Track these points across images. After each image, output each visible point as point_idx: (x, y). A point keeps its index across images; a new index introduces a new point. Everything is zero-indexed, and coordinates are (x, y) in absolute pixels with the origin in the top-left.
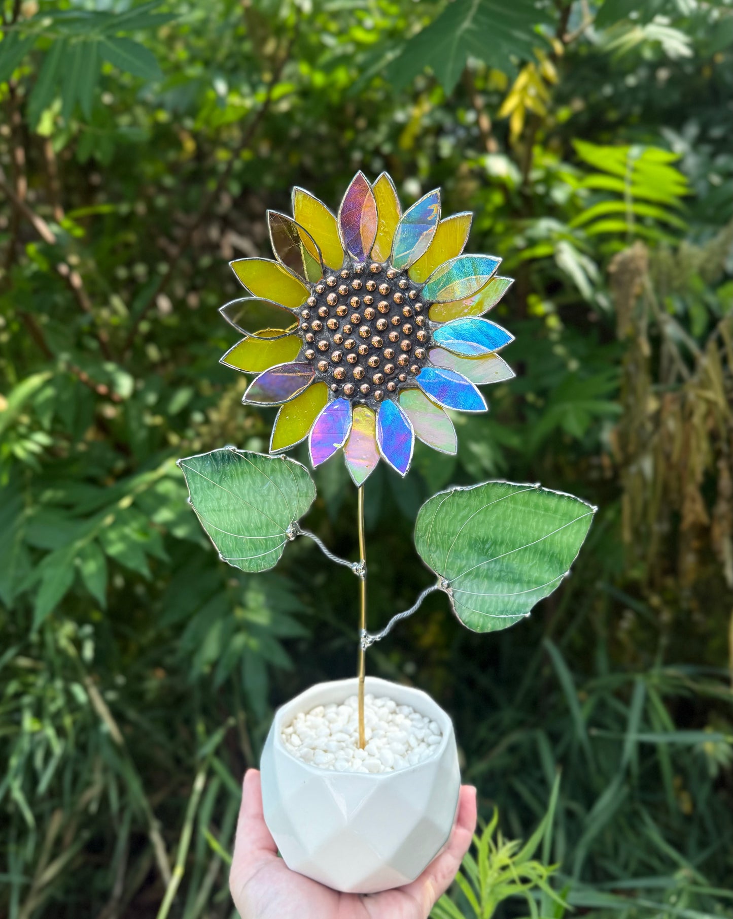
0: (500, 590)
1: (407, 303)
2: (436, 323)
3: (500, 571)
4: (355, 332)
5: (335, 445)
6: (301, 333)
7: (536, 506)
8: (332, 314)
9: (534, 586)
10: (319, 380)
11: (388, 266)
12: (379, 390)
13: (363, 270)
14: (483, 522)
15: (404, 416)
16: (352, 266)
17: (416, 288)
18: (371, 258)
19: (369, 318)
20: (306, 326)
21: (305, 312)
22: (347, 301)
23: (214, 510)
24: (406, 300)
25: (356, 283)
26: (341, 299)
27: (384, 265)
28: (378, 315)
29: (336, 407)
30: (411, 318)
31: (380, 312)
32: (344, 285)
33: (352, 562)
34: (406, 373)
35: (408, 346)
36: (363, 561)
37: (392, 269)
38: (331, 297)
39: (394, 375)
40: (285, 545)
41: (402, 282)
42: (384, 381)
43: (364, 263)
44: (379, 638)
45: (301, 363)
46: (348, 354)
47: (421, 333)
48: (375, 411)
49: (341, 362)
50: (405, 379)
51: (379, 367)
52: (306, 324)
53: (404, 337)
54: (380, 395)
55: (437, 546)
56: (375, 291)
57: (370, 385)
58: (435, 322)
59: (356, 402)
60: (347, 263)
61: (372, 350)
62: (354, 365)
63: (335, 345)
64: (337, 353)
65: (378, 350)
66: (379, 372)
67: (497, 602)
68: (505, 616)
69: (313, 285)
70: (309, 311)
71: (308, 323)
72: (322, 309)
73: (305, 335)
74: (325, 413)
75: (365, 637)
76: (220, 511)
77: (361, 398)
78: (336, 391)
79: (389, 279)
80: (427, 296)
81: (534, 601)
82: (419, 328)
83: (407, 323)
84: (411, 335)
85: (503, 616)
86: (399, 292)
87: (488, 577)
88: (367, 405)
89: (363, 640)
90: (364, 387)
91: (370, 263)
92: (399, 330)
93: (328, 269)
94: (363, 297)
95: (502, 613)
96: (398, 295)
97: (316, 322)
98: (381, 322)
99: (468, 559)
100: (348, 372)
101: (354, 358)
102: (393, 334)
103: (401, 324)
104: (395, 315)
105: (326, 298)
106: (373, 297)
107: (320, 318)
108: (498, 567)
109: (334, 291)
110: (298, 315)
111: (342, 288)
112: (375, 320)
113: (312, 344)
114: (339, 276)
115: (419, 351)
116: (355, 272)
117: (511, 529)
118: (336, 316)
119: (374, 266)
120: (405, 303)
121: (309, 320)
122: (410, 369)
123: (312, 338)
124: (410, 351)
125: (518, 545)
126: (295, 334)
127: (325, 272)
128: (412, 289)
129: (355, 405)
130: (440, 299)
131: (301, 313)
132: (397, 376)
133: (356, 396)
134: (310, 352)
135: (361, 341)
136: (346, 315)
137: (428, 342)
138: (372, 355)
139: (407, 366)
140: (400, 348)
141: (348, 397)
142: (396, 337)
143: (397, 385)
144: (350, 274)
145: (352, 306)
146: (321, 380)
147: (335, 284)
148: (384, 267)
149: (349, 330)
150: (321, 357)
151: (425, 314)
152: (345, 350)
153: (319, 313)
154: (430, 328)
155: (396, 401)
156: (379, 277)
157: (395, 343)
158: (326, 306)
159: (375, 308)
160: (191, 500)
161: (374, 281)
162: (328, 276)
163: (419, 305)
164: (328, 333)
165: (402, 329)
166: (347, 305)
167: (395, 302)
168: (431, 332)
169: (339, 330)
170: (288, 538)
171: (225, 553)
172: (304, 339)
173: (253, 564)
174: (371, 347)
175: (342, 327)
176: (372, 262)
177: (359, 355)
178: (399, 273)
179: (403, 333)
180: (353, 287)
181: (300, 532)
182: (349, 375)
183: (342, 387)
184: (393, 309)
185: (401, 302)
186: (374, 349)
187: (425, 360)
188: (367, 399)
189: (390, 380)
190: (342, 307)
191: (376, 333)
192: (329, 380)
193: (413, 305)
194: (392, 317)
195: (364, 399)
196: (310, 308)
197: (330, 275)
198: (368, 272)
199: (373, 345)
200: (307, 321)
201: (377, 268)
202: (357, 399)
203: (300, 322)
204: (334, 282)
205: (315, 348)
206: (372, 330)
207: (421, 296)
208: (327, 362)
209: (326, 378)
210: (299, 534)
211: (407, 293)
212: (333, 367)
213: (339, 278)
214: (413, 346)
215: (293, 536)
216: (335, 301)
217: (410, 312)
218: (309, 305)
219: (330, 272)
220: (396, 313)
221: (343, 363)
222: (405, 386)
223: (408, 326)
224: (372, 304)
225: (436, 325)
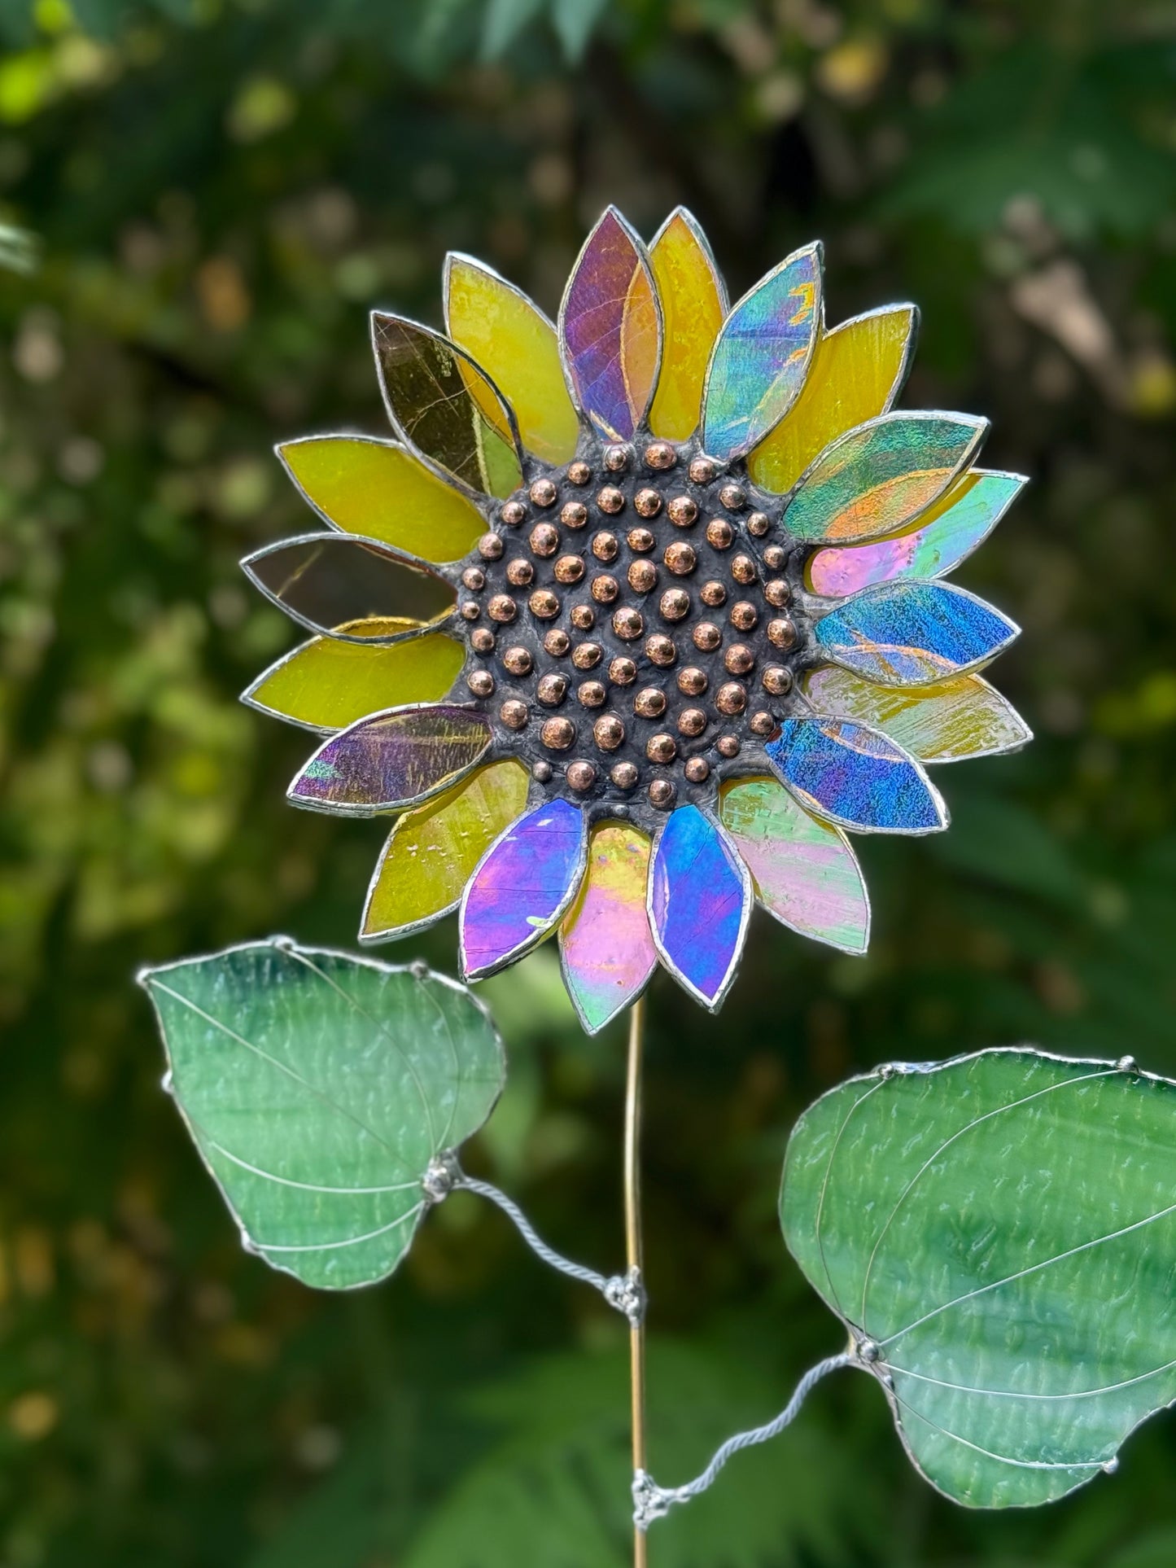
0: (1027, 1382)
1: (744, 546)
2: (820, 600)
3: (1024, 1322)
4: (601, 625)
5: (532, 920)
6: (460, 627)
7: (1126, 1125)
8: (544, 577)
9: (1126, 1372)
10: (503, 753)
11: (694, 453)
12: (661, 779)
13: (627, 463)
14: (972, 1167)
15: (727, 847)
16: (598, 451)
17: (768, 507)
18: (648, 430)
19: (639, 589)
20: (474, 611)
21: (473, 572)
22: (584, 544)
23: (232, 1111)
24: (741, 538)
25: (609, 494)
26: (569, 539)
27: (684, 448)
28: (665, 579)
29: (545, 823)
30: (752, 586)
31: (670, 573)
32: (578, 502)
33: (607, 1273)
34: (739, 734)
35: (743, 661)
36: (634, 1269)
37: (703, 459)
38: (543, 531)
39: (705, 740)
40: (418, 1218)
41: (731, 489)
42: (674, 757)
43: (632, 446)
44: (685, 1496)
45: (455, 705)
46: (581, 682)
47: (779, 625)
48: (651, 835)
49: (561, 702)
50: (736, 750)
51: (661, 715)
52: (471, 605)
53: (736, 637)
54: (664, 792)
55: (843, 1237)
56: (657, 514)
57: (638, 767)
58: (819, 596)
59: (601, 811)
60: (585, 444)
61: (644, 671)
62: (599, 710)
63: (550, 660)
64: (553, 680)
65: (668, 669)
66: (666, 731)
67: (1020, 1418)
68: (1044, 1465)
69: (496, 505)
70: (484, 573)
71: (480, 603)
72: (520, 564)
73: (469, 633)
74: (514, 838)
75: (642, 1489)
76: (247, 1112)
77: (615, 799)
78: (547, 780)
79: (697, 484)
80: (797, 530)
81: (1128, 1420)
82: (776, 612)
83: (742, 599)
84: (753, 629)
85: (1036, 1465)
86: (721, 517)
87: (986, 1338)
88: (626, 820)
89: (638, 1498)
90: (623, 769)
91: (646, 444)
92: (723, 620)
93: (537, 462)
94: (627, 533)
95: (1033, 1454)
96: (718, 525)
97: (502, 600)
98: (674, 595)
99: (922, 1282)
100: (580, 731)
101: (597, 694)
102: (705, 629)
103: (724, 602)
104: (712, 579)
105: (528, 538)
106: (653, 534)
107: (512, 590)
108: (1014, 1311)
109: (549, 519)
110: (453, 581)
111: (571, 508)
112: (657, 592)
113: (488, 655)
114: (565, 479)
115: (775, 673)
116: (605, 469)
117: (1053, 1195)
118: (552, 584)
119: (657, 449)
120: (740, 548)
121: (481, 591)
122: (750, 725)
123: (487, 642)
124: (748, 674)
125: (1075, 1237)
126: (445, 629)
127: (527, 470)
128: (755, 509)
129: (599, 821)
130: (834, 536)
131: (461, 576)
132: (714, 741)
133: (600, 796)
134: (481, 676)
135: (615, 649)
136: (578, 579)
137: (799, 651)
138: (646, 684)
139: (740, 714)
140: (721, 668)
141: (578, 798)
142: (712, 638)
143: (711, 766)
144: (592, 473)
145: (595, 556)
146: (510, 753)
147: (553, 498)
148: (683, 454)
149: (586, 617)
150: (508, 690)
151: (789, 575)
152: (574, 673)
153: (507, 575)
154: (803, 613)
155: (708, 811)
156: (667, 479)
157: (707, 652)
158: (526, 558)
159: (658, 562)
160: (173, 1081)
161: (657, 490)
162: (535, 478)
163: (773, 551)
164: (530, 628)
165: (729, 617)
166: (582, 555)
167: (710, 544)
168: (807, 623)
169: (559, 620)
170: (427, 1194)
171: (258, 1231)
172: (468, 645)
173: (332, 1264)
174: (643, 663)
175: (566, 611)
176: (650, 441)
177: (610, 685)
178: (721, 469)
179: (729, 624)
180: (599, 507)
181: (462, 1181)
182: (583, 737)
183: (563, 769)
184: (705, 563)
185: (725, 543)
186: (649, 671)
187: (789, 699)
188: (628, 804)
189: (693, 753)
190: (569, 561)
191: (658, 627)
192: (530, 750)
193: (759, 552)
194: (701, 586)
195: (622, 803)
196: (486, 562)
197: (539, 477)
198: (638, 466)
199: (649, 658)
200: (477, 596)
201: (663, 457)
202: (602, 804)
203: (459, 599)
204: (549, 494)
205: (493, 665)
206: (648, 618)
207: (780, 528)
208: (525, 702)
209: (521, 745)
210: (457, 1185)
211: (741, 520)
212: (539, 718)
213: (563, 484)
214: (756, 661)
215: (440, 1191)
216: (550, 543)
217: (748, 571)
218: (481, 555)
219: (539, 469)
220: (712, 573)
221: (569, 708)
222: (734, 771)
223: (743, 607)
224: (649, 551)
225: (821, 604)
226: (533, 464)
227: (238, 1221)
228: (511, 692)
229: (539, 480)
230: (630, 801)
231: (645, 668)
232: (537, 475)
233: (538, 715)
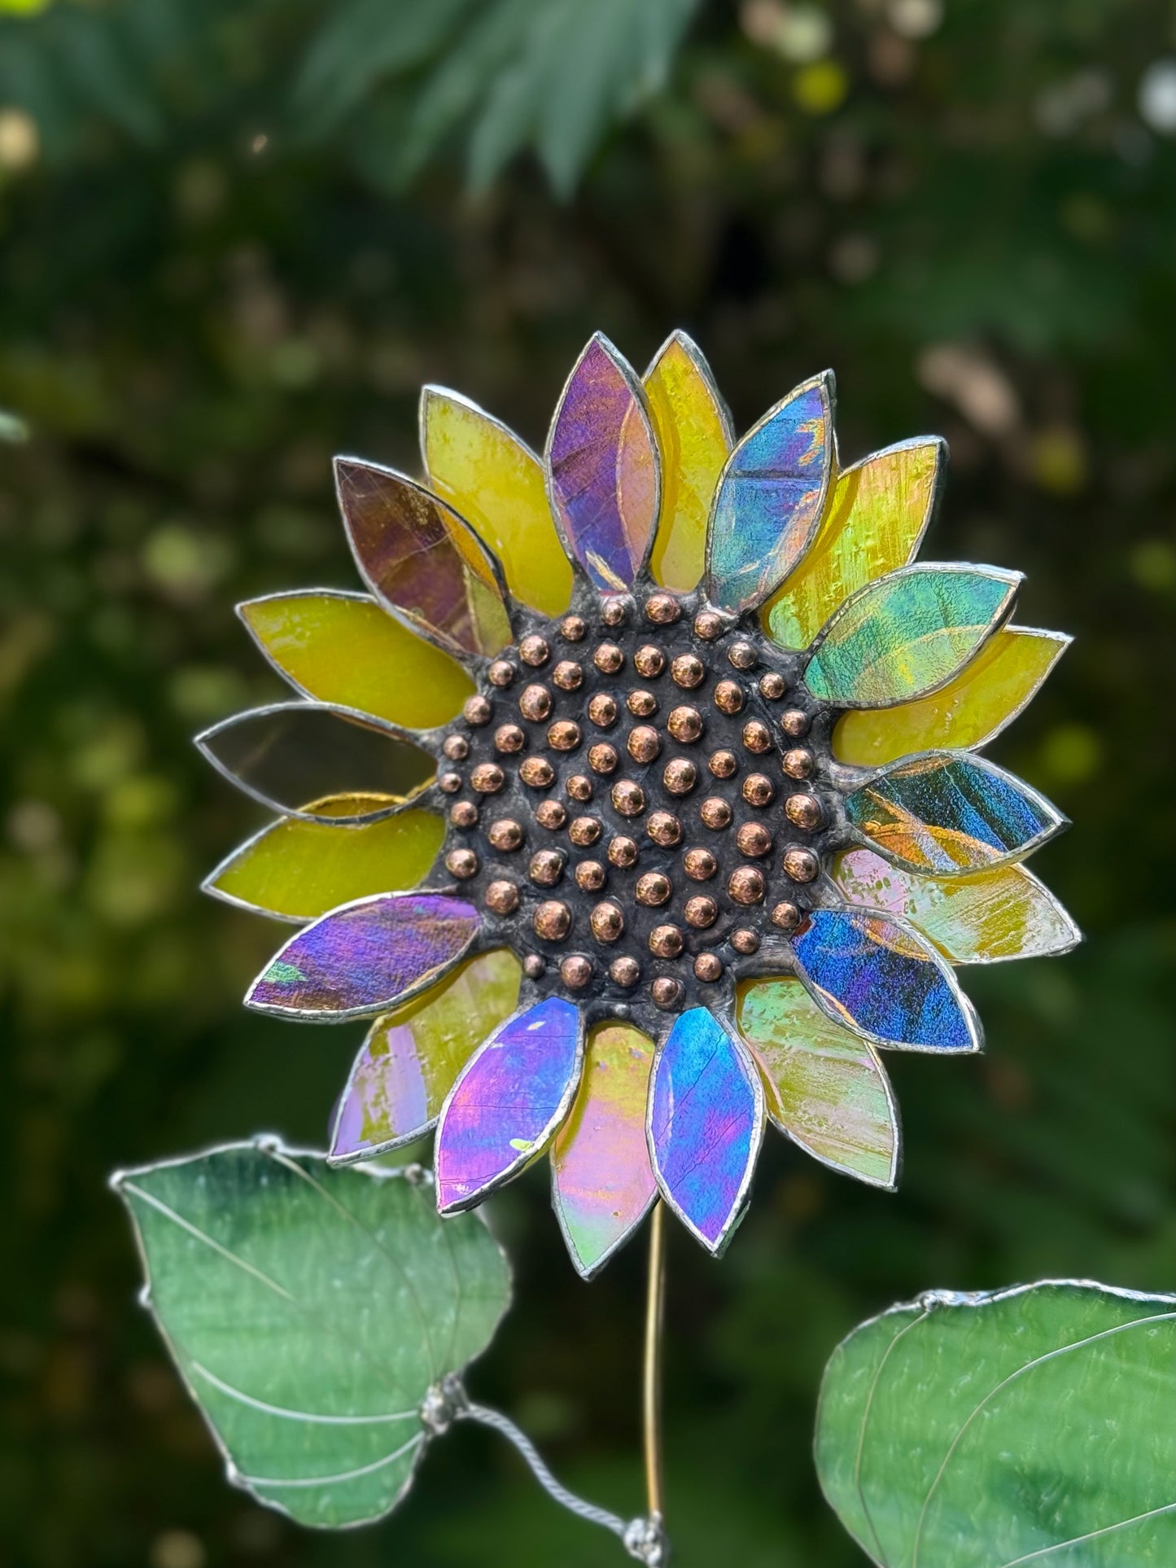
1: (757, 710)
2: (850, 771)
4: (601, 797)
5: (515, 1143)
6: (440, 801)
8: (538, 743)
10: (492, 943)
11: (699, 606)
12: (667, 976)
13: (626, 617)
14: (1030, 1412)
15: (741, 1059)
16: (594, 604)
17: (785, 666)
18: (649, 579)
19: (640, 759)
20: (454, 783)
21: (456, 740)
22: (581, 707)
23: (214, 1329)
24: (754, 701)
25: (607, 652)
26: (563, 702)
27: (689, 599)
28: (670, 747)
29: (535, 1026)
30: (768, 755)
31: (675, 739)
32: (572, 661)
33: (627, 1515)
34: (758, 927)
35: (759, 841)
36: (656, 1514)
37: (710, 613)
38: (534, 694)
39: (716, 932)
40: (418, 1450)
41: (741, 648)
42: (683, 950)
43: (632, 596)
45: (432, 890)
46: (581, 859)
47: (800, 802)
48: (655, 1039)
49: (557, 883)
50: (754, 946)
51: (668, 902)
52: (452, 777)
53: (750, 814)
54: (670, 992)
55: (889, 1485)
56: (662, 672)
57: (640, 962)
58: (848, 766)
59: (601, 1011)
60: (580, 595)
61: (645, 854)
62: (597, 896)
63: (545, 834)
64: (547, 857)
65: (675, 850)
66: (672, 920)
69: (482, 663)
70: (468, 741)
71: (462, 775)
72: (509, 730)
73: (450, 807)
74: (501, 1045)
76: (230, 1330)
77: (615, 997)
78: (539, 976)
79: (703, 640)
80: (818, 689)
82: (798, 786)
83: (756, 771)
84: (769, 805)
86: (731, 677)
88: (628, 1020)
90: (624, 965)
91: (647, 595)
92: (734, 794)
93: (528, 615)
94: (628, 695)
96: (727, 688)
97: (488, 769)
98: (679, 766)
99: (987, 1534)
100: (577, 920)
101: (596, 876)
102: (714, 806)
103: (735, 774)
104: (722, 748)
105: (518, 701)
106: (655, 696)
107: (499, 758)
109: (541, 680)
110: (433, 750)
111: (565, 668)
112: (660, 763)
113: (471, 831)
114: (559, 634)
115: (798, 857)
116: (602, 624)
118: (547, 751)
119: (659, 602)
120: (752, 712)
121: (465, 760)
122: (770, 916)
123: (469, 815)
124: (767, 856)
126: (425, 803)
127: (516, 624)
128: (769, 669)
129: (596, 1023)
130: (863, 698)
131: (442, 745)
132: (727, 935)
133: (599, 993)
134: (462, 856)
135: (615, 825)
136: (576, 747)
137: (826, 830)
138: (648, 868)
139: (759, 903)
140: (733, 849)
141: (574, 997)
142: (722, 814)
143: (723, 965)
144: (587, 628)
145: (592, 721)
146: (500, 942)
147: (545, 657)
148: (688, 606)
149: (584, 788)
150: (495, 869)
151: (814, 742)
152: (574, 850)
153: (495, 743)
154: (830, 786)
155: (722, 1016)
156: (671, 634)
157: (717, 830)
158: (517, 723)
159: (660, 728)
160: (151, 1296)
161: (658, 646)
162: (526, 634)
163: (793, 717)
164: (522, 797)
165: (741, 790)
166: (577, 720)
167: (719, 708)
168: (835, 798)
169: (554, 789)
170: (427, 1427)
171: (243, 1462)
172: (447, 821)
173: (325, 1501)
174: (646, 843)
175: (562, 780)
176: (651, 591)
177: (609, 867)
178: (730, 622)
179: (741, 800)
180: (595, 665)
181: (465, 1409)
182: (580, 926)
183: (557, 963)
184: (713, 730)
185: (735, 706)
186: (653, 852)
187: (816, 887)
188: (629, 1004)
189: (704, 947)
190: (564, 727)
191: (661, 802)
192: (522, 939)
193: (775, 717)
194: (710, 755)
195: (623, 1003)
196: (471, 728)
197: (530, 632)
198: (638, 620)
199: (652, 839)
200: (460, 766)
201: (666, 610)
202: (602, 1002)
203: (440, 770)
204: (541, 651)
205: (478, 842)
206: (650, 791)
207: (800, 689)
208: (515, 882)
209: (512, 933)
210: (461, 1415)
211: (754, 681)
212: (532, 900)
213: (557, 640)
214: (774, 841)
215: (441, 1422)
216: (542, 706)
217: (762, 737)
218: (466, 721)
219: (530, 623)
220: (722, 740)
221: (567, 889)
222: (753, 970)
223: (756, 781)
224: (653, 716)
225: (851, 777)
226: (523, 618)
227: (223, 1449)
228: (500, 870)
229: (530, 635)
230: (631, 1000)
231: (648, 849)
232: (528, 630)
233: (532, 896)
